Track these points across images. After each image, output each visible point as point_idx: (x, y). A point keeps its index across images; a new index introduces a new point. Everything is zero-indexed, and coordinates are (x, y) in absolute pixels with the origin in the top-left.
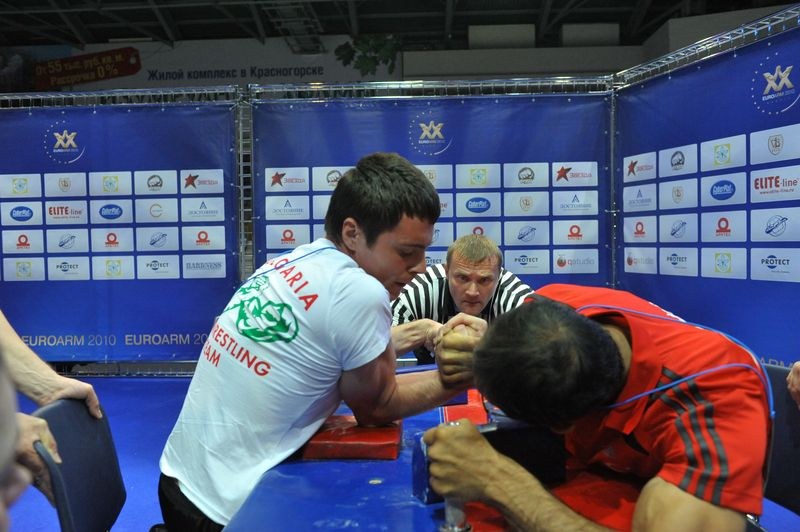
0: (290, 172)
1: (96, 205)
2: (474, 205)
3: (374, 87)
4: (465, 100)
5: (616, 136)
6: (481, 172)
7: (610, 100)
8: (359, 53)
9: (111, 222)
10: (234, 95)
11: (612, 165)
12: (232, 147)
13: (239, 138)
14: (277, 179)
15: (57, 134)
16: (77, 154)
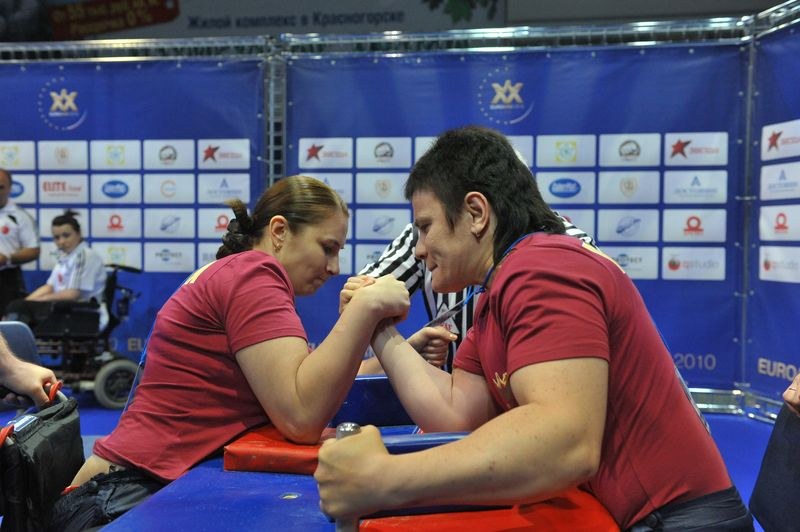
0: (329, 144)
1: (99, 181)
2: (559, 188)
4: (552, 53)
5: (754, 98)
6: (571, 146)
7: (748, 50)
9: (116, 200)
10: (266, 49)
11: (748, 137)
12: (260, 112)
13: (269, 101)
14: (314, 152)
15: (54, 95)
16: (77, 119)
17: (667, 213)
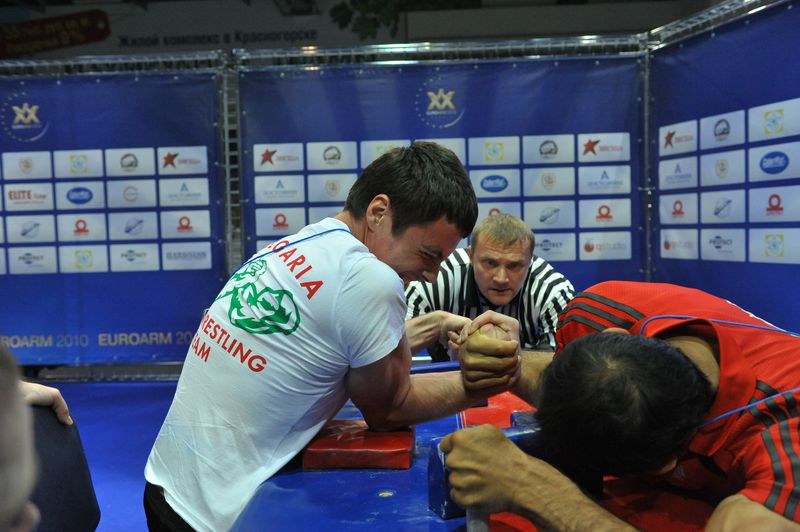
0: (282, 149)
1: (63, 189)
2: (490, 184)
3: (375, 52)
4: (478, 64)
5: (651, 103)
6: (498, 147)
7: (644, 62)
8: (357, 14)
10: (217, 63)
11: (646, 136)
12: (215, 121)
13: (223, 111)
14: (267, 157)
15: (16, 108)
16: (40, 131)
17: (583, 203)
